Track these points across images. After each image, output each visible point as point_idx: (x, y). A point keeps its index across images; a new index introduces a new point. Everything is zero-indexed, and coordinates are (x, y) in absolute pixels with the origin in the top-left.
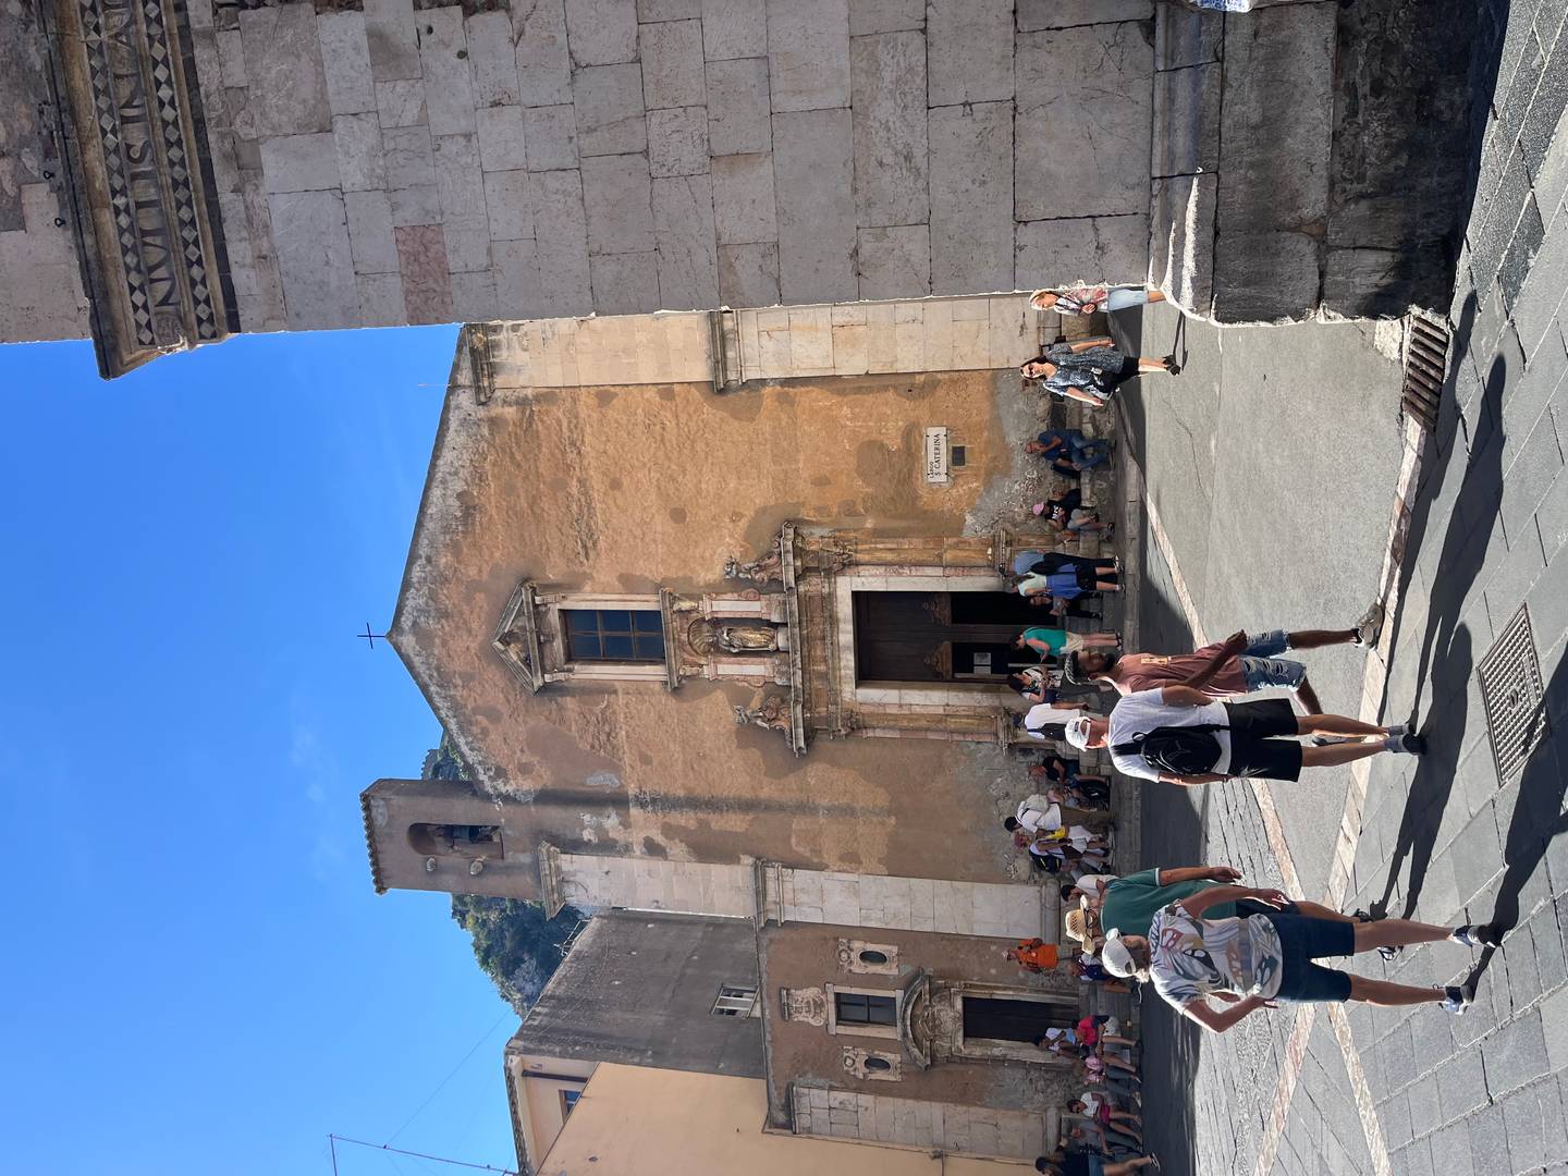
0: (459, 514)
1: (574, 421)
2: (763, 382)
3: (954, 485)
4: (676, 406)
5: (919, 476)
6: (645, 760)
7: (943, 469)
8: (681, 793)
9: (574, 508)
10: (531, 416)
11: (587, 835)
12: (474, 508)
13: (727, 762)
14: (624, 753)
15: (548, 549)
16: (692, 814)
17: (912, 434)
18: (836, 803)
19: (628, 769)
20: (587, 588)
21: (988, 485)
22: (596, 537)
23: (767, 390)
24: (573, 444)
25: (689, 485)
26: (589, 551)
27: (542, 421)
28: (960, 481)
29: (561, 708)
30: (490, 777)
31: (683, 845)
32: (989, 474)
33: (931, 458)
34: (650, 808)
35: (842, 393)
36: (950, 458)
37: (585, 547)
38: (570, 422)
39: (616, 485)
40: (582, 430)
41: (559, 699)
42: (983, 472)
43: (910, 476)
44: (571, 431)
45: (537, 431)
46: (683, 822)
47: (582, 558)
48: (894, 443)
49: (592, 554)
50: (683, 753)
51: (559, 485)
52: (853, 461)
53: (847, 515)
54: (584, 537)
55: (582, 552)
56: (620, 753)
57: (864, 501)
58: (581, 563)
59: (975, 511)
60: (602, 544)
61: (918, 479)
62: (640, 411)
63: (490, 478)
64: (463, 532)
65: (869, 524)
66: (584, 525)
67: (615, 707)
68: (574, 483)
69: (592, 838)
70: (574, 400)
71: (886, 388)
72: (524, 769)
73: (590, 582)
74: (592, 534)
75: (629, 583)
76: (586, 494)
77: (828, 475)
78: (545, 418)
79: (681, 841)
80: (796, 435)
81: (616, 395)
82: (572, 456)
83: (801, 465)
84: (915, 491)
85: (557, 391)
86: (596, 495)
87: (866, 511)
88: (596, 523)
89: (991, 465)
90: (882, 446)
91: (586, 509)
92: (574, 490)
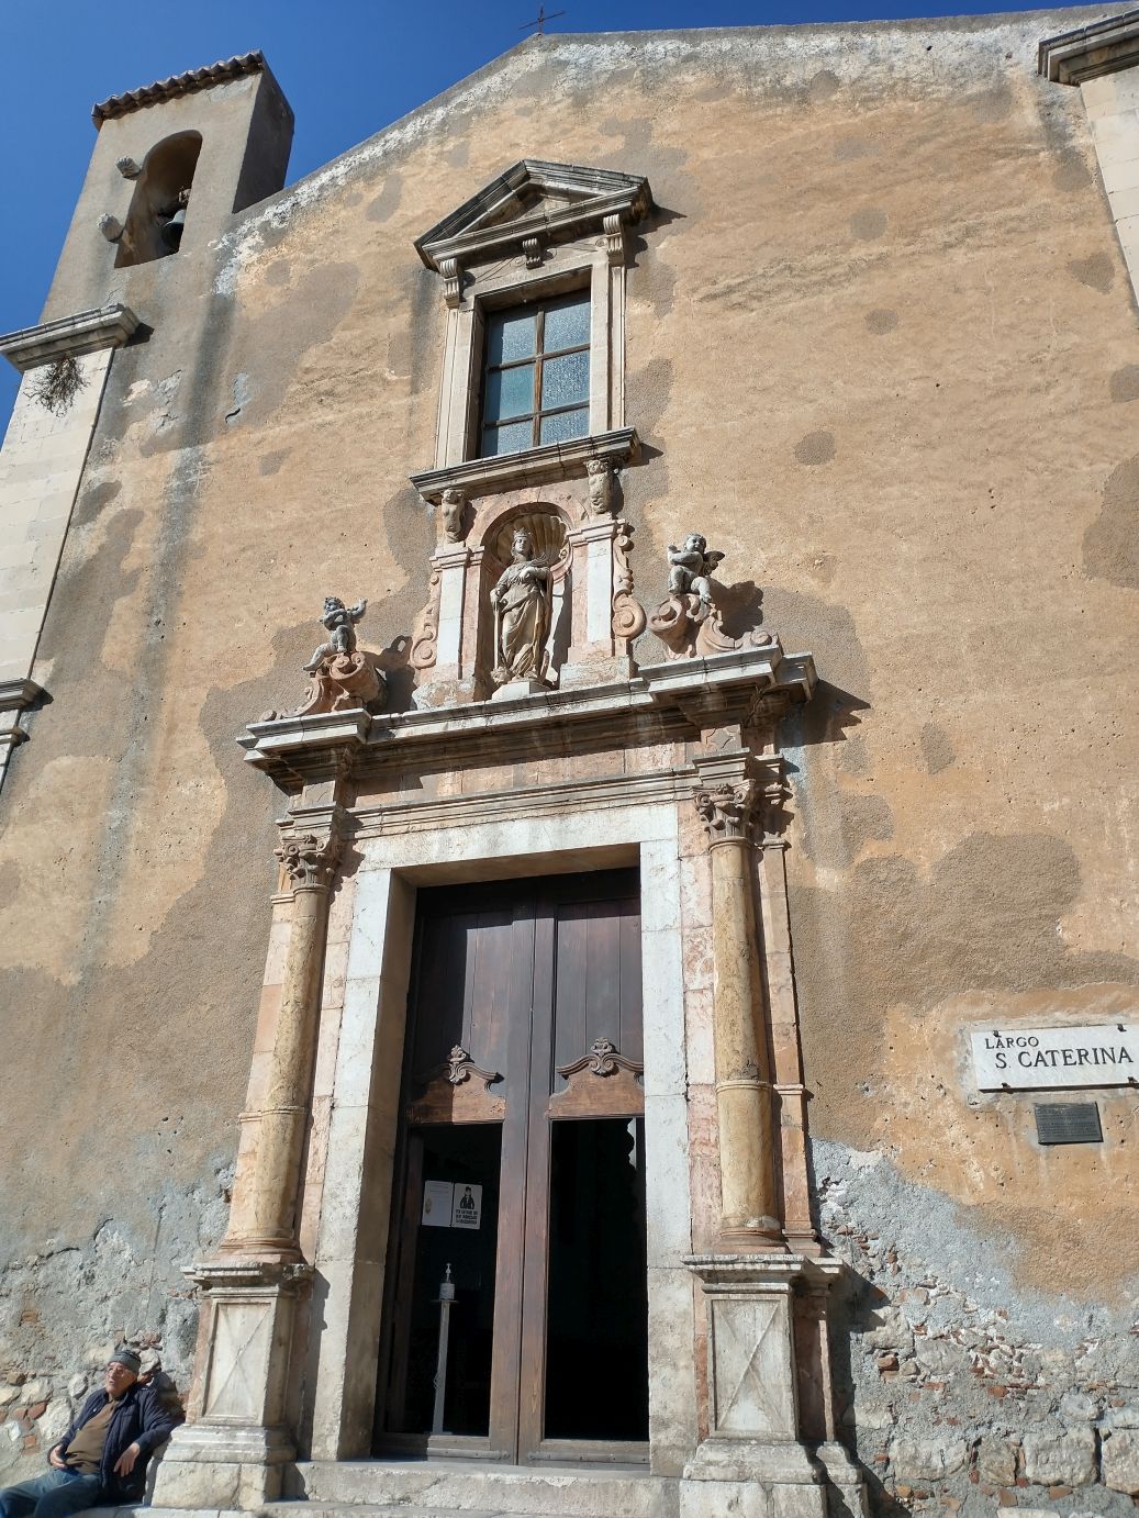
0: (788, 82)
1: (1024, 227)
3: (970, 1111)
4: (1100, 407)
5: (986, 1008)
6: (272, 463)
7: (1018, 1077)
8: (197, 534)
9: (816, 259)
10: (1023, 152)
11: (140, 388)
12: (804, 101)
13: (251, 612)
14: (290, 423)
15: (721, 231)
16: (154, 558)
17: (1119, 979)
18: (132, 846)
19: (257, 436)
20: (638, 309)
21: (982, 1221)
22: (755, 304)
24: (969, 233)
25: (895, 461)
26: (721, 300)
27: (1016, 172)
28: (985, 1131)
29: (389, 308)
30: (268, 223)
31: (94, 552)
32: (1022, 1224)
33: (1051, 1040)
34: (175, 483)
36: (1054, 1097)
37: (730, 290)
38: (1021, 219)
39: (880, 321)
40: (1004, 244)
41: (407, 303)
42: (1023, 1200)
43: (984, 982)
44: (999, 224)
45: (988, 169)
46: (138, 545)
47: (704, 291)
48: (1079, 932)
49: (714, 306)
50: (278, 529)
51: (868, 225)
52: (1009, 824)
53: (846, 819)
54: (751, 286)
55: (720, 287)
56: (291, 418)
57: (891, 860)
58: (694, 290)
59: (892, 1179)
60: (737, 320)
61: (975, 1002)
62: (1076, 338)
63: (870, 114)
64: (749, 96)
65: (827, 878)
66: (778, 281)
67: (386, 394)
68: (877, 249)
69: (133, 396)
70: (1076, 219)
72: (279, 271)
73: (651, 310)
74: (759, 299)
75: (649, 380)
76: (853, 272)
77: (958, 763)
78: (1023, 177)
79: (101, 548)
80: (1064, 675)
81: (1106, 289)
82: (939, 234)
83: (979, 697)
84: (937, 996)
85: (1094, 186)
86: (852, 289)
87: (867, 868)
88: (785, 301)
89: (1050, 1230)
90: (1063, 897)
91: (815, 278)
92: (860, 252)
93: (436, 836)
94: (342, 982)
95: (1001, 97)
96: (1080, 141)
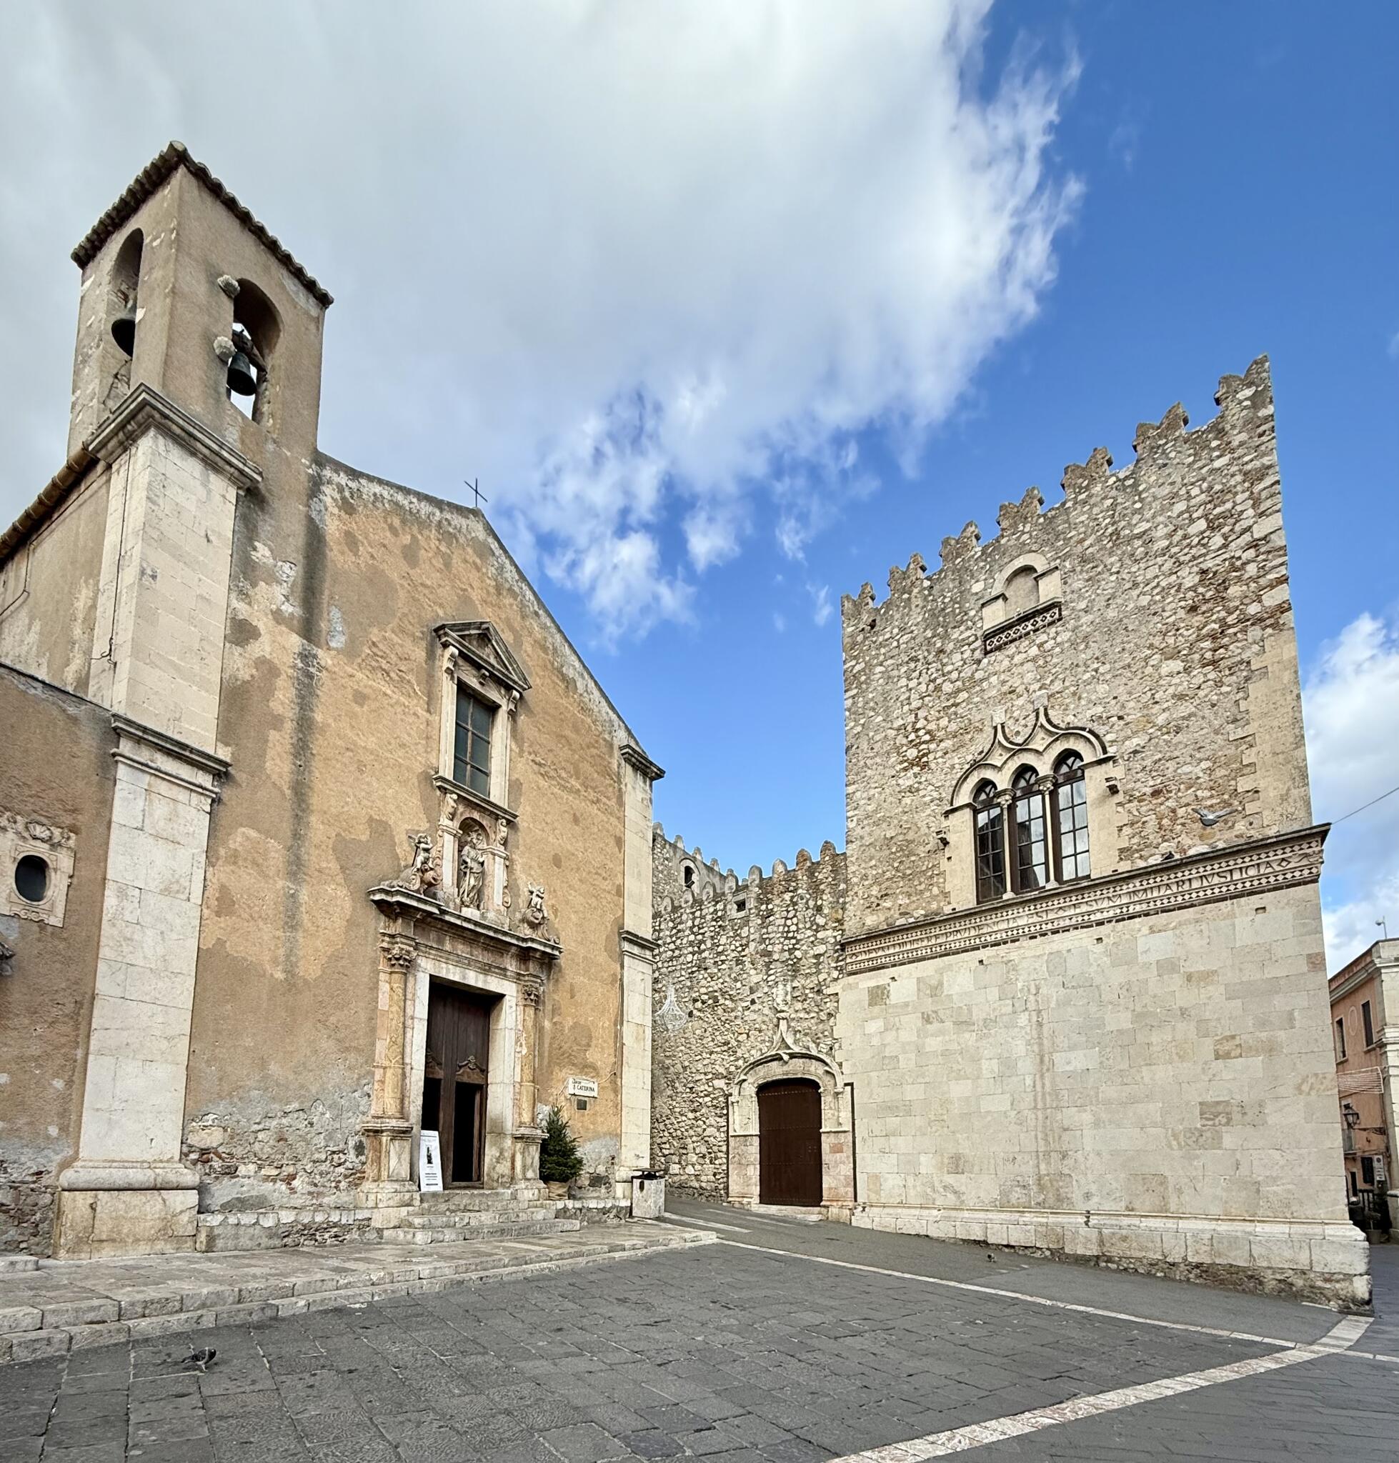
3: (566, 1099)
5: (572, 1070)
6: (359, 697)
8: (318, 717)
13: (356, 796)
14: (366, 676)
16: (291, 714)
17: (594, 1069)
18: (303, 909)
26: (537, 767)
28: (568, 1105)
29: (416, 640)
31: (247, 677)
33: (582, 1082)
34: (298, 663)
37: (540, 764)
41: (423, 644)
42: (573, 1122)
43: (572, 1063)
46: (280, 695)
47: (533, 756)
48: (590, 1056)
50: (366, 748)
52: (582, 1021)
54: (546, 769)
55: (538, 760)
56: (367, 672)
57: (560, 1023)
68: (578, 785)
71: (616, 1056)
72: (352, 542)
76: (571, 790)
77: (576, 998)
83: (582, 978)
84: (565, 1066)
87: (555, 1024)
90: (589, 1046)
93: (444, 965)
94: (412, 1018)
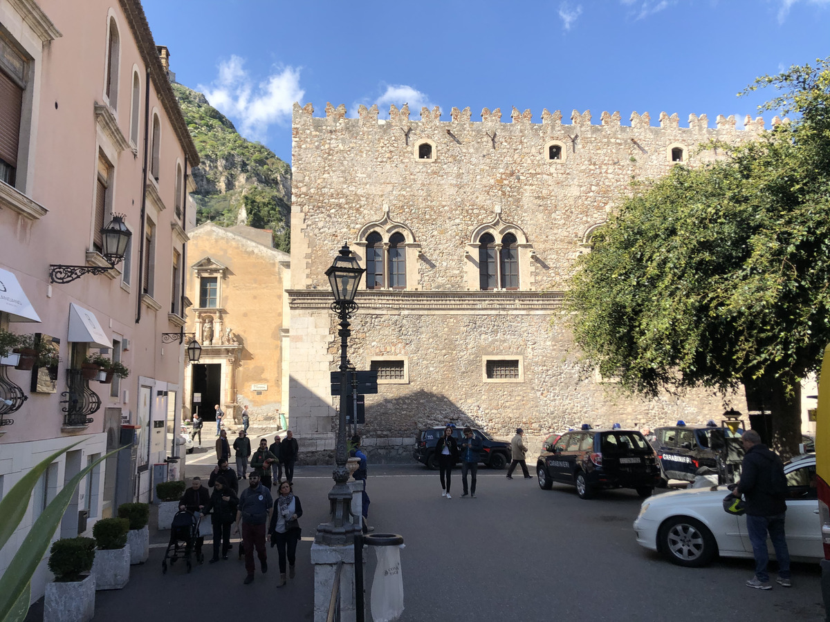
0: (248, 250)
1: (273, 288)
2: (281, 341)
3: (251, 392)
4: (276, 317)
7: (255, 389)
9: (248, 285)
12: (249, 255)
17: (266, 380)
20: (224, 286)
21: (251, 401)
22: (239, 290)
23: (279, 342)
24: (267, 287)
25: (254, 319)
28: (252, 394)
32: (254, 401)
35: (278, 362)
36: (258, 391)
37: (237, 286)
38: (273, 286)
39: (255, 297)
40: (270, 290)
42: (255, 399)
44: (270, 286)
47: (234, 285)
48: (263, 376)
49: (235, 289)
51: (255, 281)
52: (259, 365)
53: (244, 363)
57: (247, 367)
58: (232, 285)
59: (244, 398)
60: (238, 292)
63: (257, 261)
64: (242, 251)
66: (243, 287)
68: (256, 285)
70: (279, 289)
71: (278, 373)
73: (226, 287)
75: (225, 299)
77: (255, 358)
78: (274, 279)
80: (267, 349)
81: (280, 301)
82: (264, 286)
86: (252, 291)
88: (244, 291)
89: (256, 402)
90: (262, 373)
91: (248, 288)
92: (254, 285)
95: (274, 264)
96: (282, 276)
